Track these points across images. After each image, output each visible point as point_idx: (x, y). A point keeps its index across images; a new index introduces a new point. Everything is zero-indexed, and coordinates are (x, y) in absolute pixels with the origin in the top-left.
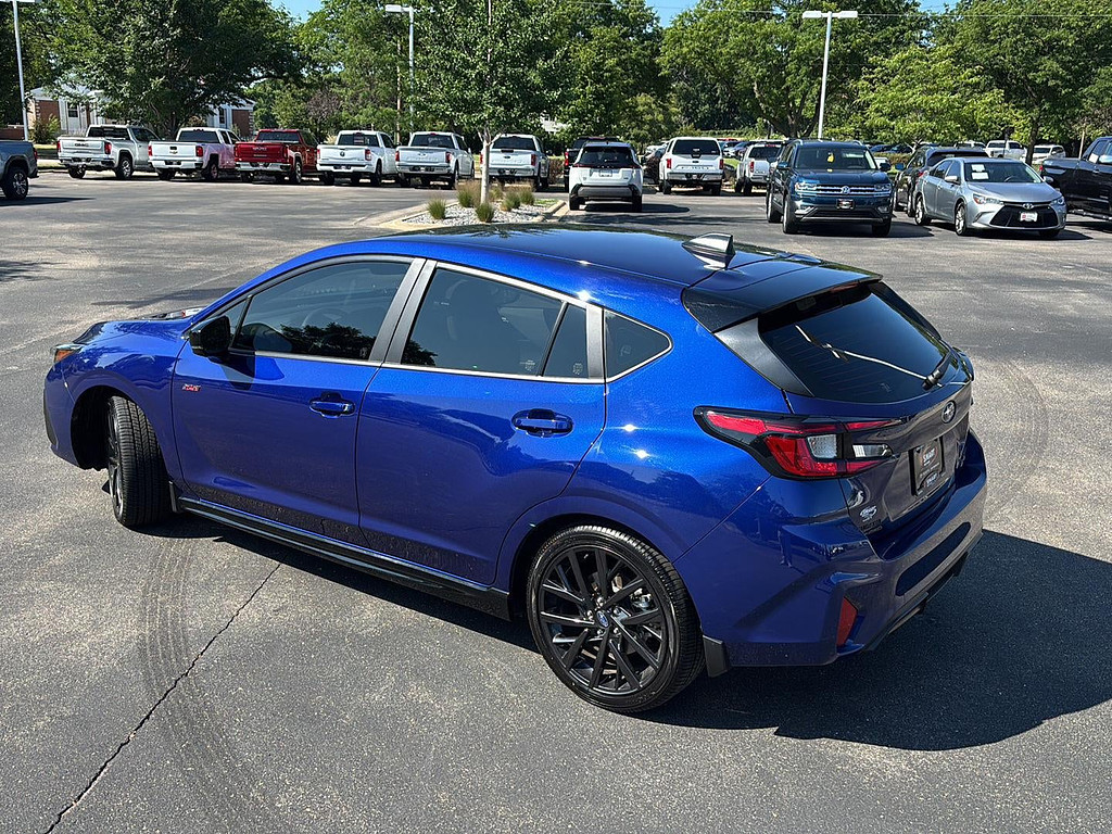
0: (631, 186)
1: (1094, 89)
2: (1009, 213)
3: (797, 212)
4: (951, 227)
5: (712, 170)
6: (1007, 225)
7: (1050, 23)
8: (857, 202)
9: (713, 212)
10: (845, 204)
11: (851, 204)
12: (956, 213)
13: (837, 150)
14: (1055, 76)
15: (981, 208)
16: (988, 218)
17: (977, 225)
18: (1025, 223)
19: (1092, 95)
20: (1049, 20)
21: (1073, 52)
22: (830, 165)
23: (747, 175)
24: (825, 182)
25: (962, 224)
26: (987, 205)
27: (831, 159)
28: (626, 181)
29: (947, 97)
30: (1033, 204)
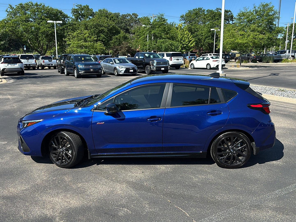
0: (21, 68)
1: (113, 41)
2: (127, 70)
3: (80, 72)
4: (114, 74)
5: (33, 63)
6: (127, 73)
7: (101, 26)
8: (94, 69)
9: (46, 74)
10: (92, 70)
11: (93, 70)
12: (114, 71)
13: (84, 57)
14: (104, 38)
15: (121, 69)
16: (123, 72)
17: (120, 73)
18: (131, 72)
19: (112, 43)
20: (100, 25)
21: (107, 33)
22: (83, 61)
23: (42, 64)
24: (85, 65)
25: (116, 73)
26: (122, 69)
27: (83, 59)
28: (20, 67)
29: (90, 43)
30: (132, 68)
